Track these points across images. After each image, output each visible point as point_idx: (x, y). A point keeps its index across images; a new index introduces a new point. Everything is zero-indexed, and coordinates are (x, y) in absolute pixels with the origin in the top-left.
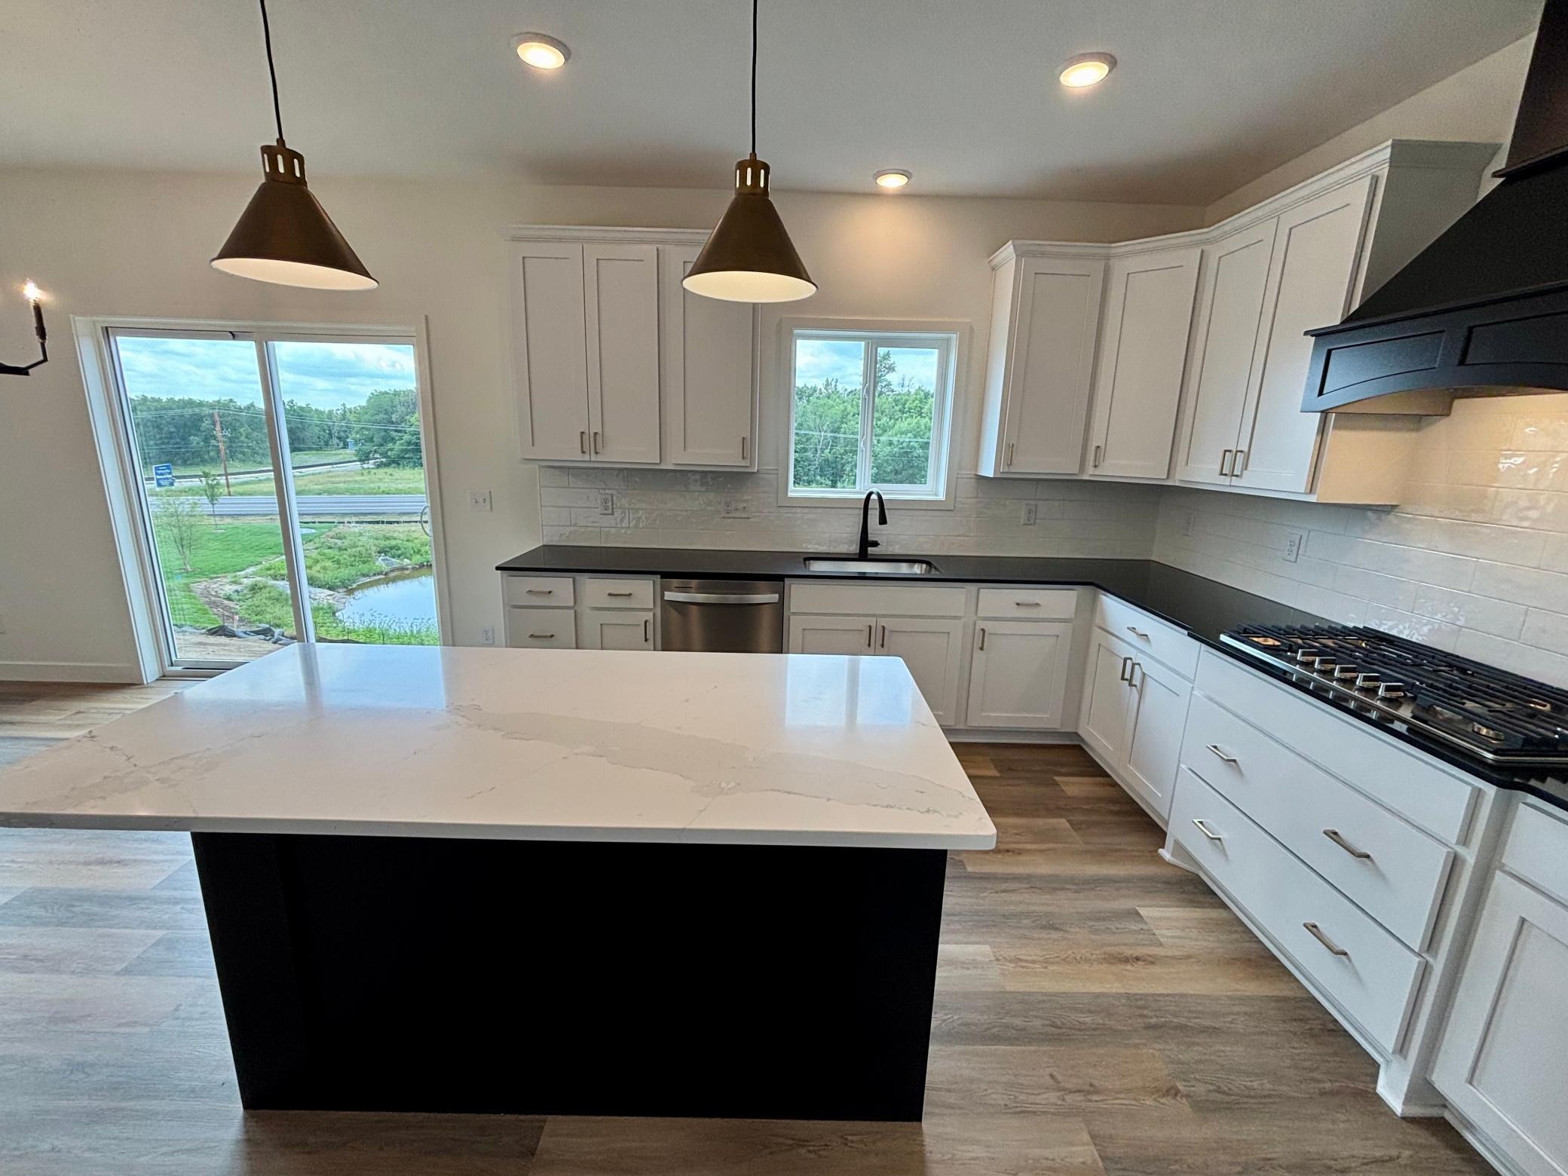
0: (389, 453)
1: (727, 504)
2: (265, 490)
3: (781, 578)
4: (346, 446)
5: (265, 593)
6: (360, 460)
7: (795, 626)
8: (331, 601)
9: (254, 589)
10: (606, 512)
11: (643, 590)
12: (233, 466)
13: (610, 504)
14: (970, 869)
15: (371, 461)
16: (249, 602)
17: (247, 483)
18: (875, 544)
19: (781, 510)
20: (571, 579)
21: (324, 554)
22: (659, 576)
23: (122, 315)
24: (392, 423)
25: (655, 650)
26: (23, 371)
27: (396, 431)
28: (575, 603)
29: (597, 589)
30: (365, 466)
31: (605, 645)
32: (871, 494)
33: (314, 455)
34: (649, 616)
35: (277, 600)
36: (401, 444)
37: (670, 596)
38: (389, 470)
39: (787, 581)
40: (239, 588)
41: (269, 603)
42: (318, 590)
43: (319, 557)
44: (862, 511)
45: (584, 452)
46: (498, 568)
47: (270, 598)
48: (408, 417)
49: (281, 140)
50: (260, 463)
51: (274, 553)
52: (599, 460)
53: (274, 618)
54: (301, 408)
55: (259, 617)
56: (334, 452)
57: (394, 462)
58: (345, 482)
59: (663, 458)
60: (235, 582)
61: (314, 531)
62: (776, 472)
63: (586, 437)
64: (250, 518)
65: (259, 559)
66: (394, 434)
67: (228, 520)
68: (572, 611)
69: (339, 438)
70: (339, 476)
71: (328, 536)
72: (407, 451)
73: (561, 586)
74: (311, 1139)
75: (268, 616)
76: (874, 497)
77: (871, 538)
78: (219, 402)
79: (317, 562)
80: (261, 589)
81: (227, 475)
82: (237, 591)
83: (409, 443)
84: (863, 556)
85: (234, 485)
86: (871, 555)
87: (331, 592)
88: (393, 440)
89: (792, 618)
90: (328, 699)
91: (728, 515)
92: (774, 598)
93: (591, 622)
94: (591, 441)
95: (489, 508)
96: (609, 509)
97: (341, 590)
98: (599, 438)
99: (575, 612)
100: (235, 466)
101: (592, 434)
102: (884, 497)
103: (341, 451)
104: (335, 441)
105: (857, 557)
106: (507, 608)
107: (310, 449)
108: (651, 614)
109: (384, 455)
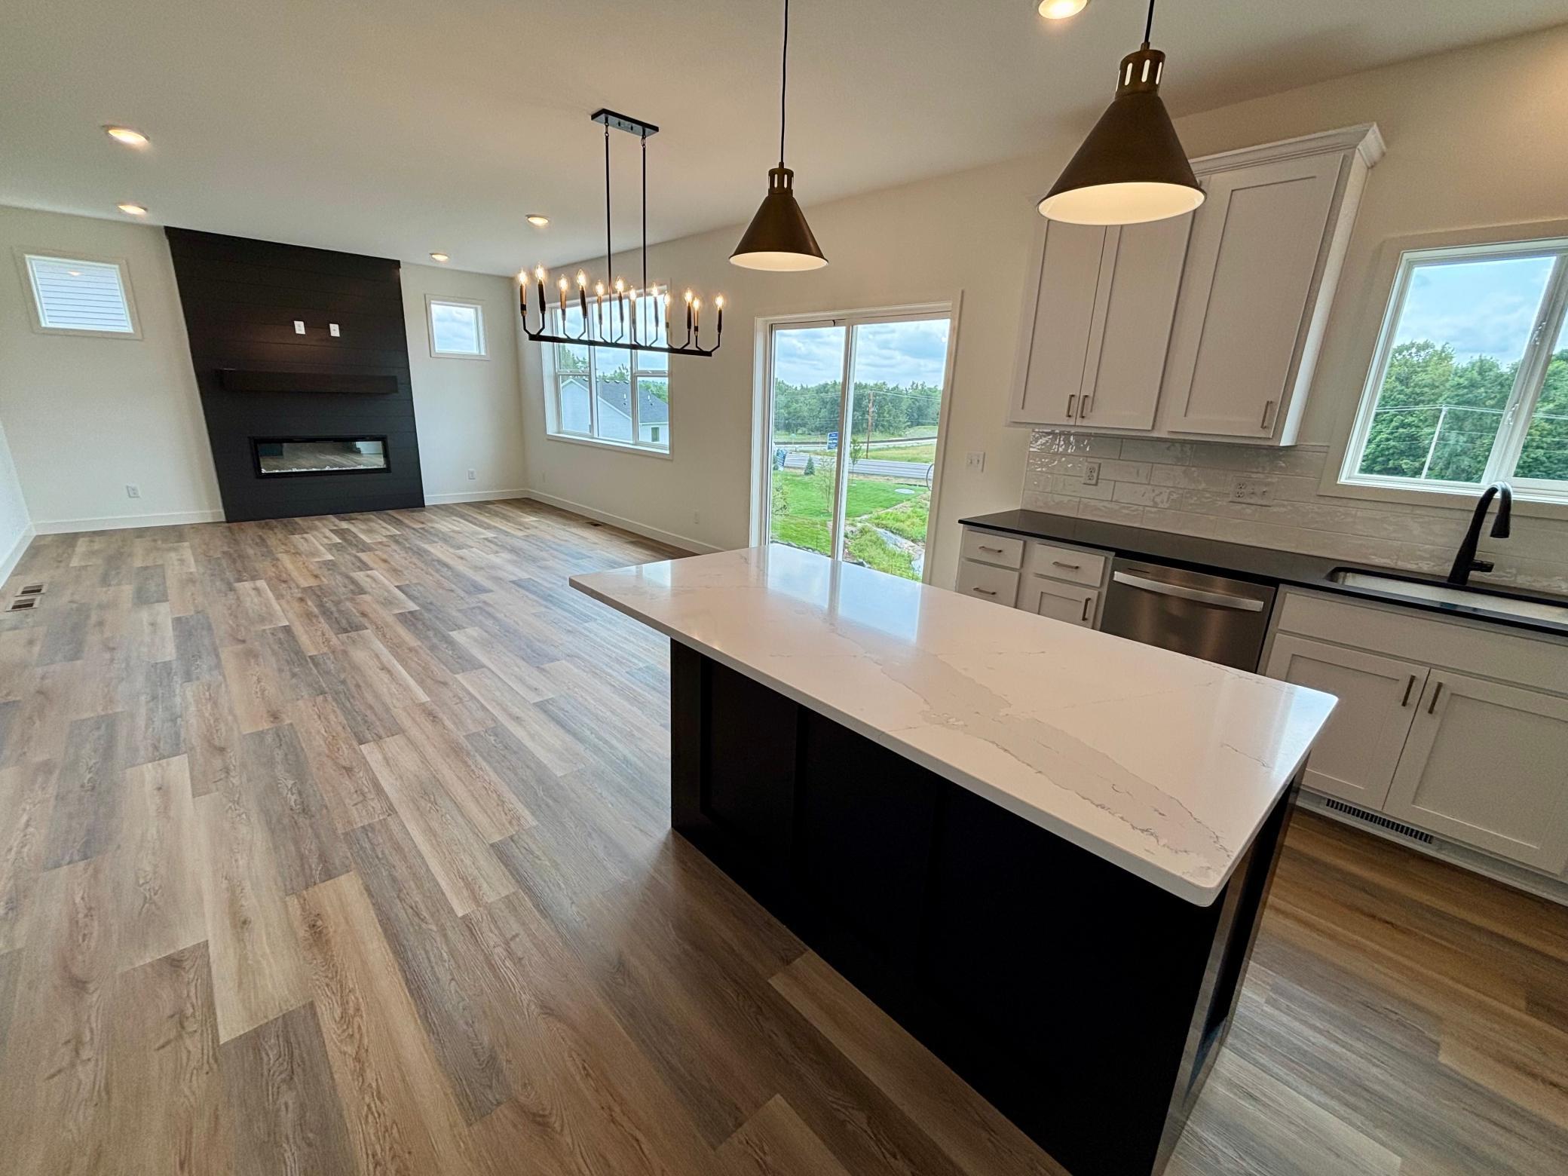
1: (1240, 486)
2: (890, 456)
3: (1275, 582)
5: (867, 536)
7: (1280, 646)
8: (911, 551)
9: (863, 532)
10: (1088, 482)
11: (1093, 565)
12: (874, 436)
13: (1095, 475)
14: (1443, 1058)
16: (857, 541)
17: (880, 449)
18: (1487, 568)
19: (1322, 501)
20: (1022, 542)
21: (915, 513)
22: (1114, 554)
23: (783, 314)
25: (1093, 628)
26: (709, 354)
28: (1022, 565)
29: (1045, 555)
31: (1041, 611)
32: (1493, 491)
33: (931, 429)
34: (1093, 594)
35: (875, 543)
37: (1119, 576)
39: (1282, 587)
40: (854, 529)
41: (869, 543)
42: (905, 541)
43: (911, 514)
44: (1472, 515)
45: (1069, 416)
46: (960, 522)
47: (870, 541)
49: (782, 164)
50: (893, 434)
51: (881, 506)
52: (1083, 424)
53: (869, 556)
54: (930, 389)
55: (860, 554)
59: (1158, 424)
60: (852, 525)
61: (913, 492)
62: (1325, 449)
63: (1074, 401)
64: (875, 477)
65: (872, 510)
67: (861, 477)
68: (1016, 574)
71: (922, 498)
73: (1013, 547)
74: (689, 864)
75: (866, 554)
76: (1498, 495)
77: (1479, 556)
78: (876, 385)
79: (909, 517)
80: (866, 532)
81: (868, 442)
82: (852, 532)
84: (1458, 580)
85: (872, 451)
86: (1471, 581)
87: (913, 544)
89: (1278, 635)
90: (842, 611)
91: (1240, 500)
92: (1256, 605)
93: (1034, 586)
94: (1081, 405)
95: (980, 467)
96: (1094, 479)
97: (920, 544)
98: (1089, 402)
99: (1020, 576)
100: (878, 436)
101: (1081, 397)
102: (1514, 497)
105: (1445, 581)
106: (963, 560)
107: (929, 424)
108: (1096, 592)
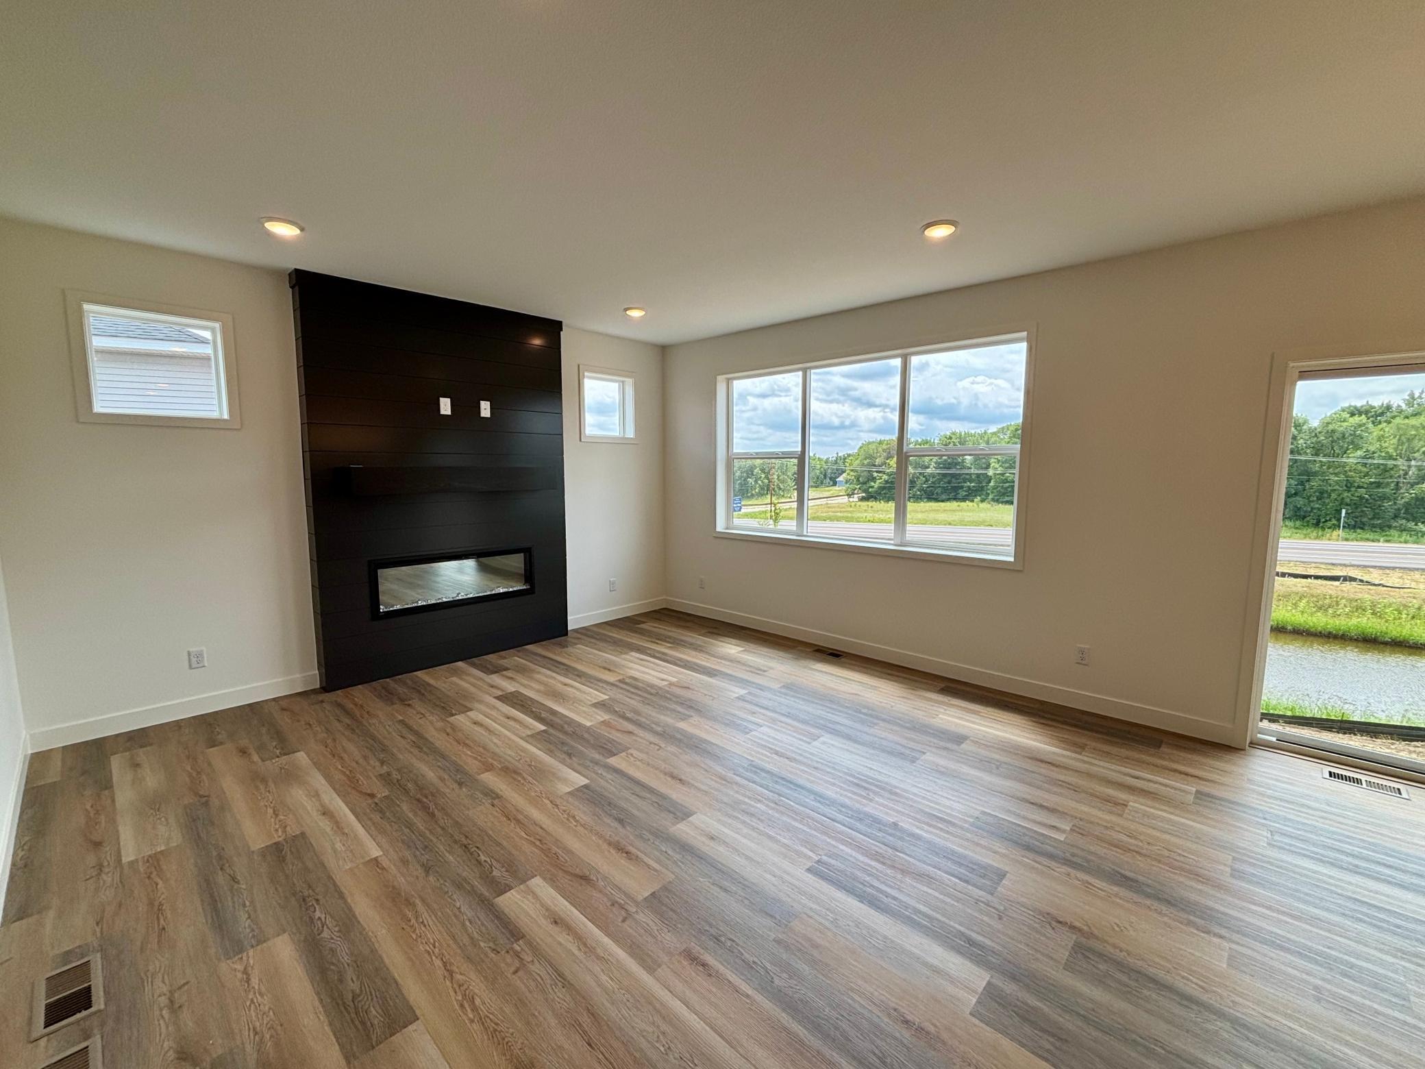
0: (870, 490)
4: (835, 484)
6: (848, 495)
15: (856, 496)
24: (875, 465)
27: (877, 472)
30: (851, 500)
36: (880, 483)
38: (870, 504)
48: (888, 461)
56: (827, 489)
57: (872, 497)
58: (841, 512)
66: (875, 474)
69: (830, 479)
70: (834, 507)
72: (884, 488)
83: (887, 482)
88: (874, 479)
103: (831, 488)
104: (828, 480)
109: (865, 491)
